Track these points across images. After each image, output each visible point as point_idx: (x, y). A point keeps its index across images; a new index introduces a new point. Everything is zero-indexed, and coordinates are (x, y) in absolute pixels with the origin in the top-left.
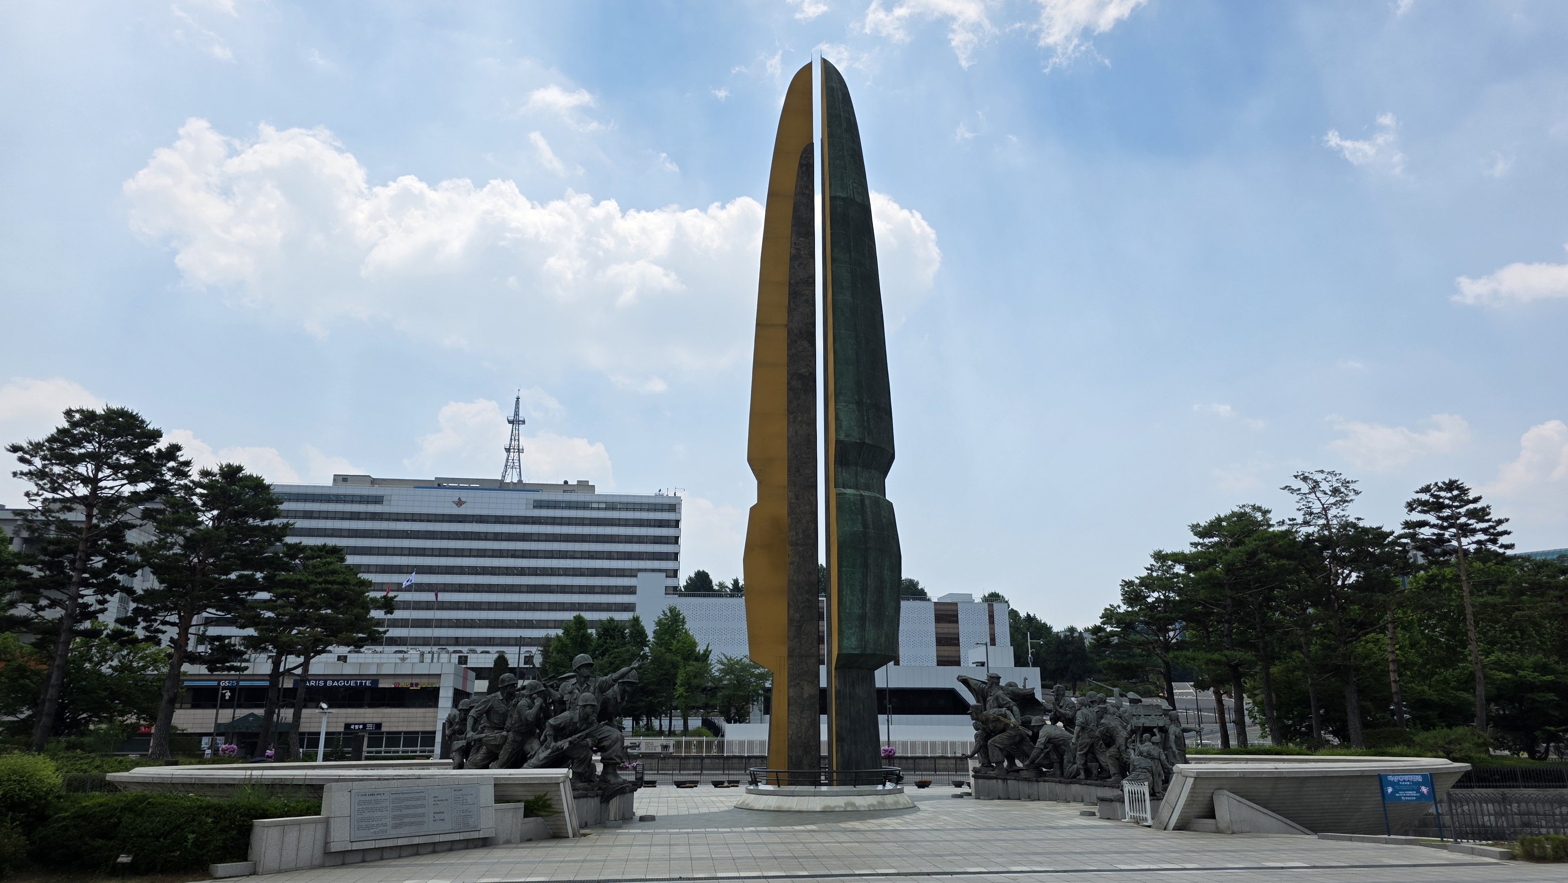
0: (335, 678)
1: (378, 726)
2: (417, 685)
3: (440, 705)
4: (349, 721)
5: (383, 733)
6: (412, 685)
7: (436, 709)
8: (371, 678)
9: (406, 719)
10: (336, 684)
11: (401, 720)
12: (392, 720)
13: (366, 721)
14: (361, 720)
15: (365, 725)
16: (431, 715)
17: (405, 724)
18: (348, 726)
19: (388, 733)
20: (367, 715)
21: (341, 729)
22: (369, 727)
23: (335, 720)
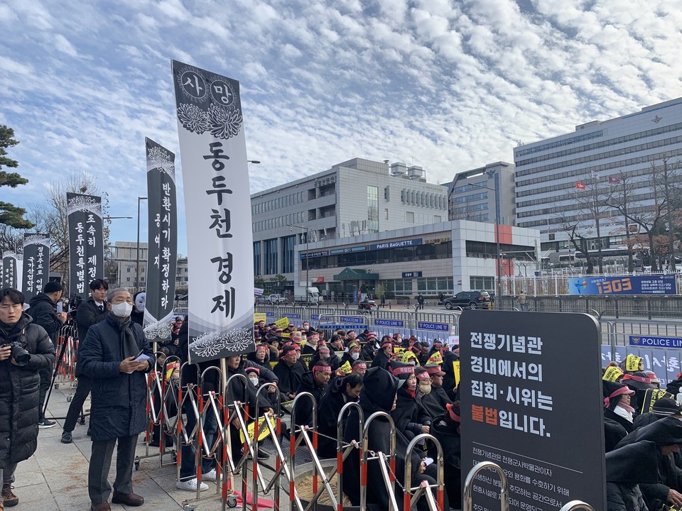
0: (394, 241)
1: (420, 274)
2: (439, 240)
3: (453, 255)
4: (405, 271)
5: (424, 279)
6: (435, 241)
7: (452, 259)
8: (413, 238)
9: (435, 267)
10: (394, 245)
11: (433, 268)
12: (427, 268)
13: (414, 270)
14: (410, 270)
15: (412, 273)
16: (450, 263)
17: (435, 270)
18: (404, 274)
19: (428, 278)
20: (413, 266)
21: (401, 277)
22: (415, 275)
23: (397, 270)
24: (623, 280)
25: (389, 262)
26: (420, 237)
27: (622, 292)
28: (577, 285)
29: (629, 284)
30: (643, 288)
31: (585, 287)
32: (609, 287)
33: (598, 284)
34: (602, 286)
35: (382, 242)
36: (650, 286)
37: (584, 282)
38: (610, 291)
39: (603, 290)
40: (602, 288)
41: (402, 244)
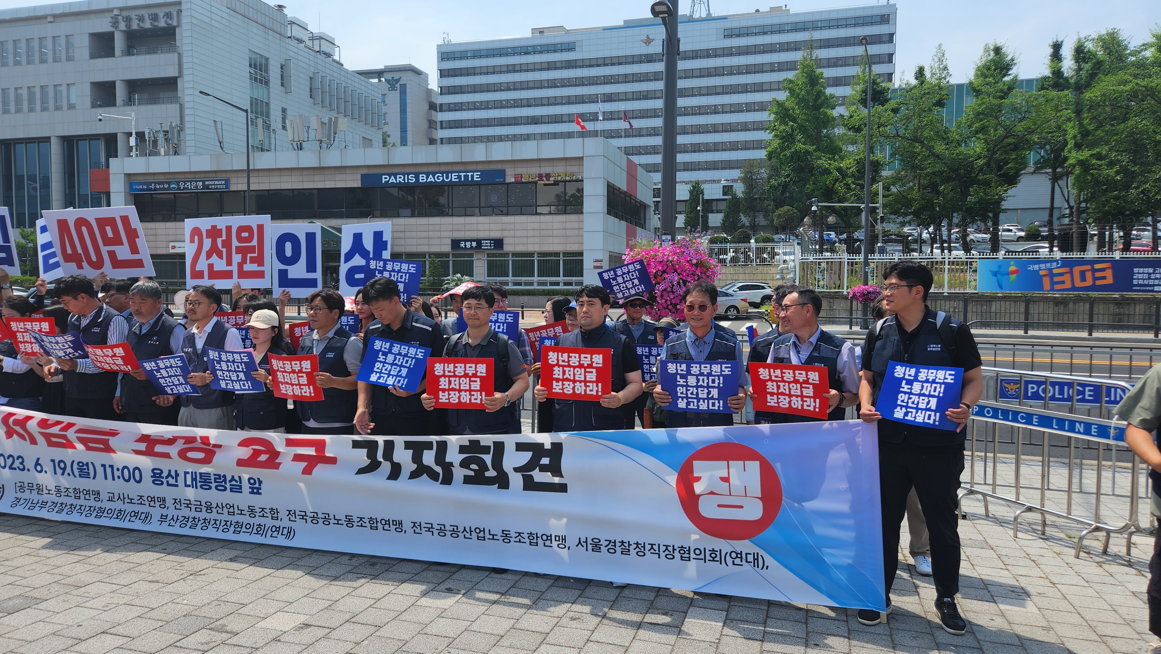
0: (431, 169)
1: (498, 243)
2: (548, 176)
3: (585, 210)
4: (458, 236)
5: (507, 254)
6: (540, 176)
7: (581, 216)
8: (480, 167)
9: (537, 233)
10: (431, 179)
11: (531, 233)
12: (518, 233)
13: (481, 235)
14: (474, 235)
15: (479, 242)
16: (576, 225)
17: (537, 240)
18: (455, 243)
19: (515, 254)
20: (481, 227)
21: (447, 248)
22: (486, 245)
23: (437, 234)
24: (1097, 266)
25: (413, 215)
26: (499, 167)
27: (1094, 288)
28: (995, 274)
29: (1109, 274)
30: (1135, 282)
31: (1013, 277)
32: (1067, 278)
33: (1042, 273)
34: (1051, 274)
35: (394, 170)
36: (1149, 278)
37: (1013, 268)
38: (1068, 285)
39: (1053, 283)
40: (1052, 280)
41: (454, 177)
